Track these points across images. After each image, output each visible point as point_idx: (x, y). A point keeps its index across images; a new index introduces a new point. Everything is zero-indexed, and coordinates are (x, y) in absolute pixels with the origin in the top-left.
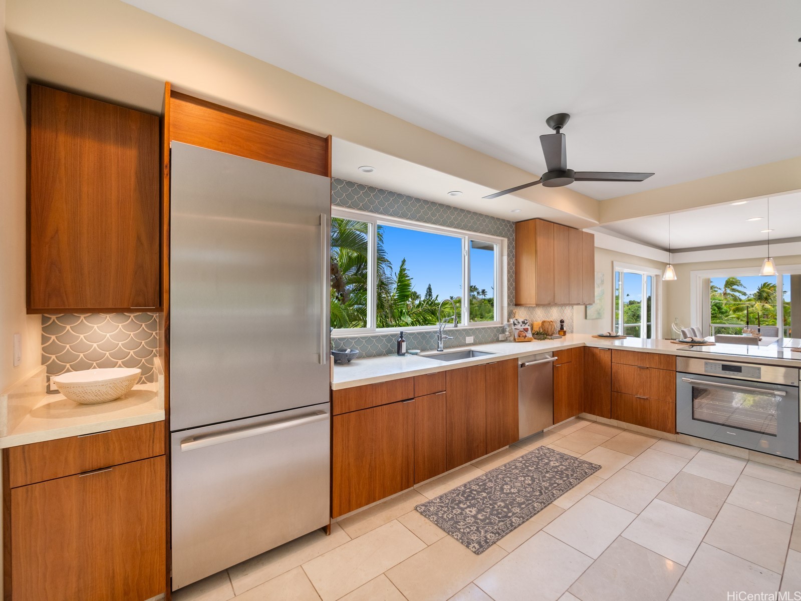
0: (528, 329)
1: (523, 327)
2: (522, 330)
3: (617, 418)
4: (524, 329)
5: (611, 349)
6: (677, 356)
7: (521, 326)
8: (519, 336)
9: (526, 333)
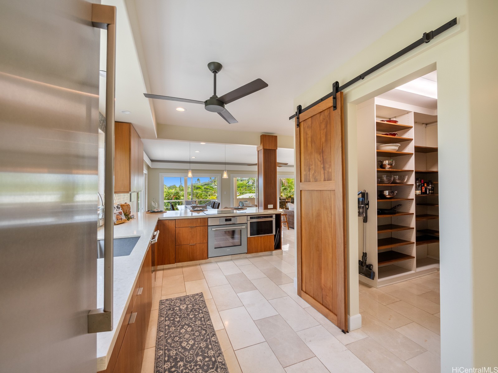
0: (121, 212)
1: (118, 211)
2: (118, 214)
3: (179, 262)
4: (119, 213)
5: (175, 219)
6: (208, 218)
7: (117, 210)
8: (117, 219)
9: (121, 216)
